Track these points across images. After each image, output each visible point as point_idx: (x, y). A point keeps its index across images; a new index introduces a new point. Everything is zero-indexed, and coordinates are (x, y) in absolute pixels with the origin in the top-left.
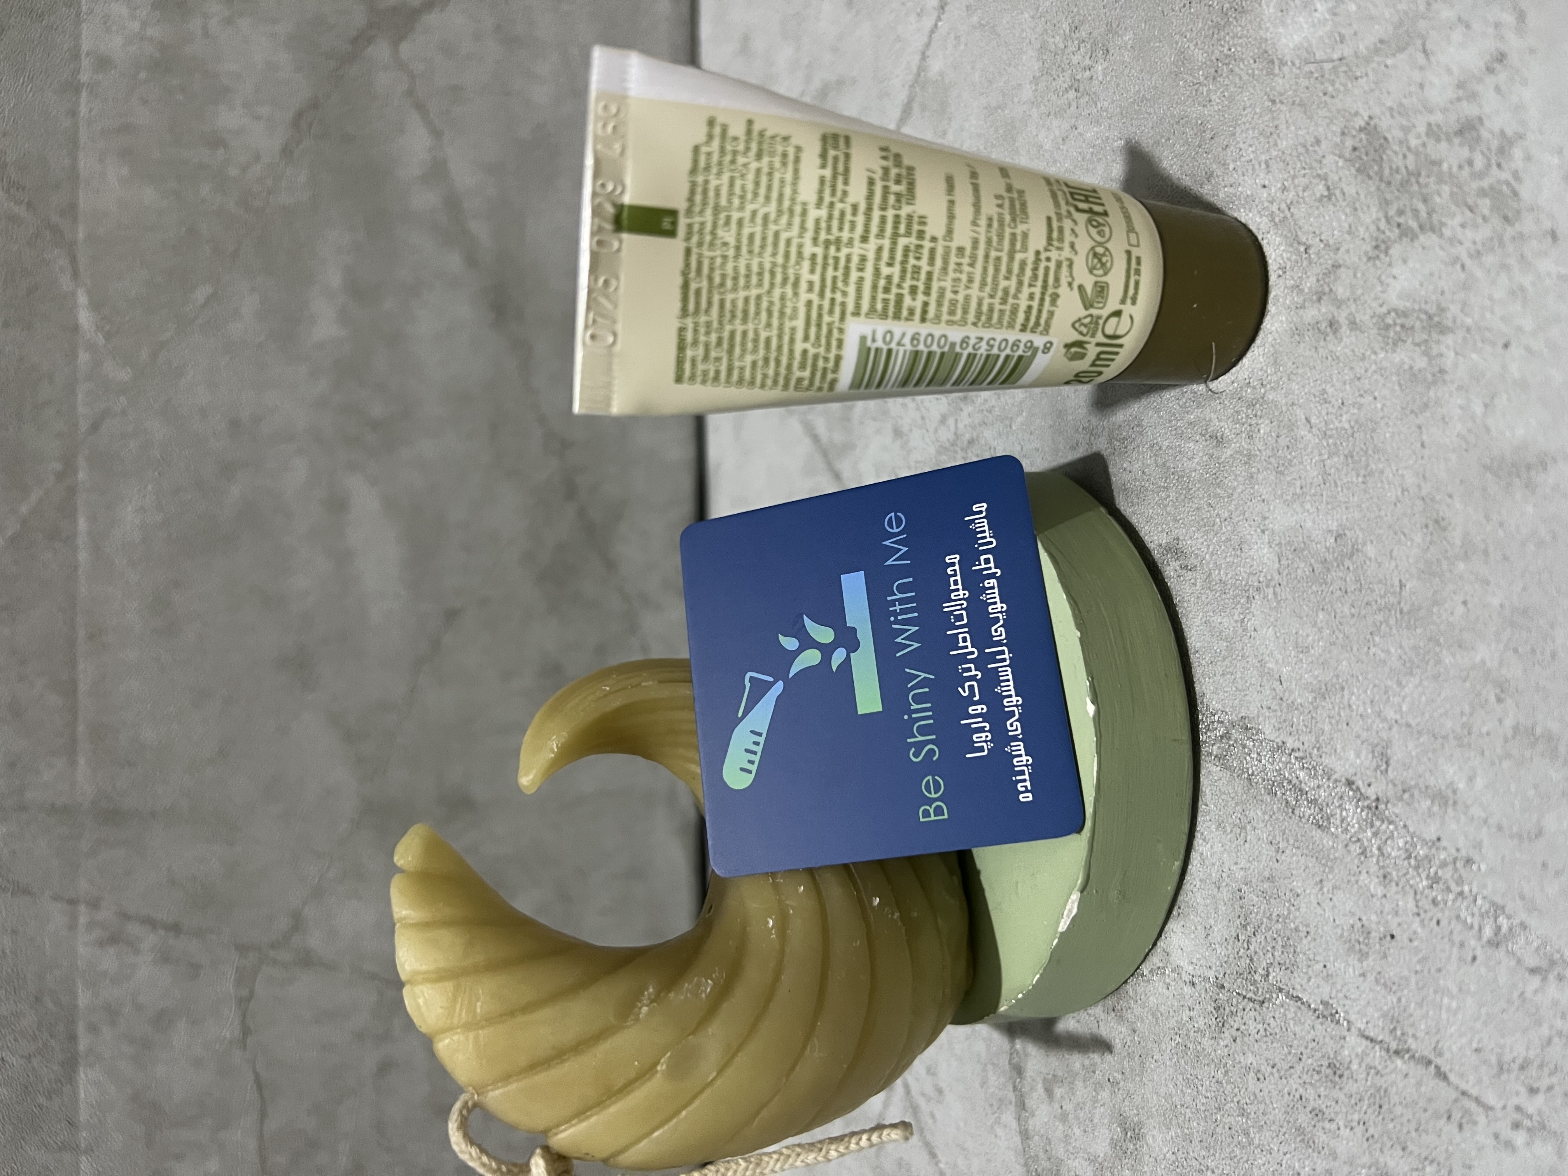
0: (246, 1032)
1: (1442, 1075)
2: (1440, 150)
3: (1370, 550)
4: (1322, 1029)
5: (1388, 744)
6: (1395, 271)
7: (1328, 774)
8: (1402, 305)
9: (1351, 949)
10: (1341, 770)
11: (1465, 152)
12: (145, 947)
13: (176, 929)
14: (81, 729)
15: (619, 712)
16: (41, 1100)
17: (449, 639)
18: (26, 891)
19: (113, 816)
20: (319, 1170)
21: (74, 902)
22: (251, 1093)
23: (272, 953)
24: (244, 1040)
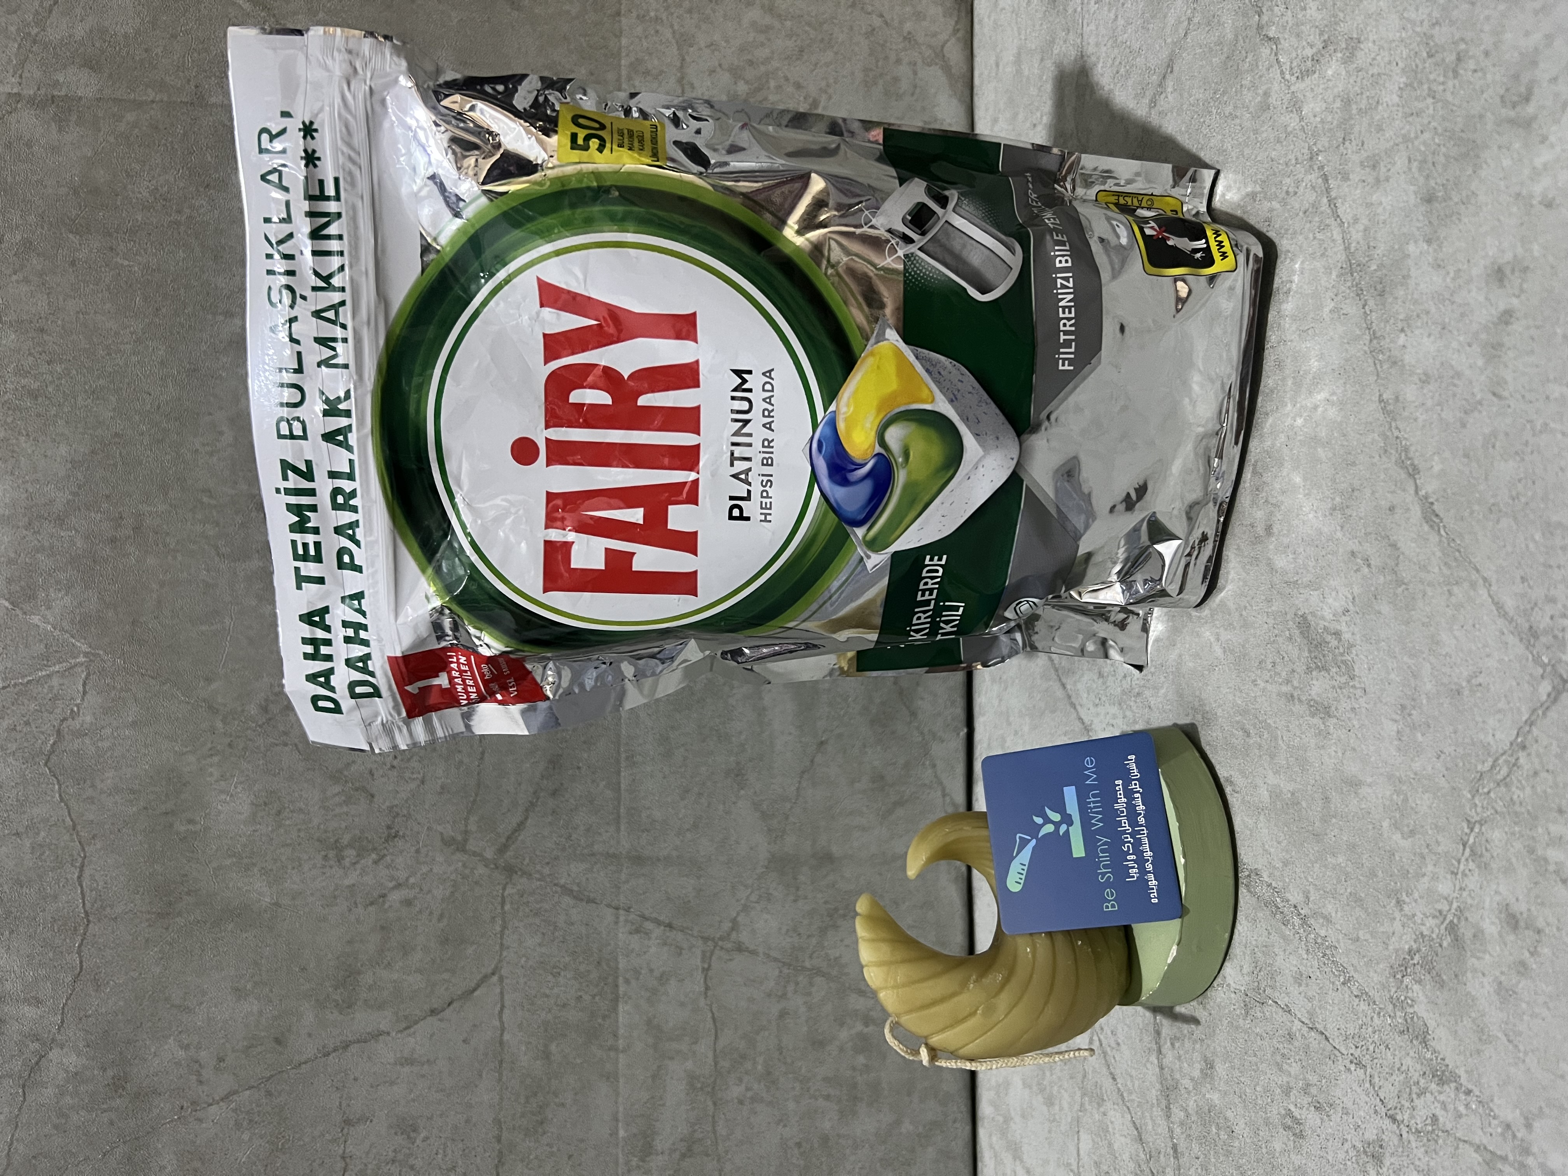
0: (707, 988)
1: (1327, 1039)
2: (1329, 638)
3: (1304, 804)
4: (1286, 1017)
5: (1309, 892)
6: (1314, 682)
7: (1288, 901)
8: (1316, 698)
9: (1295, 982)
10: (1293, 901)
11: (1336, 643)
12: (654, 936)
13: (670, 926)
14: (622, 810)
15: (953, 842)
16: (600, 1021)
17: (819, 759)
18: (593, 901)
19: (638, 860)
20: (747, 1073)
21: (617, 909)
22: (710, 1024)
23: (720, 943)
24: (706, 994)
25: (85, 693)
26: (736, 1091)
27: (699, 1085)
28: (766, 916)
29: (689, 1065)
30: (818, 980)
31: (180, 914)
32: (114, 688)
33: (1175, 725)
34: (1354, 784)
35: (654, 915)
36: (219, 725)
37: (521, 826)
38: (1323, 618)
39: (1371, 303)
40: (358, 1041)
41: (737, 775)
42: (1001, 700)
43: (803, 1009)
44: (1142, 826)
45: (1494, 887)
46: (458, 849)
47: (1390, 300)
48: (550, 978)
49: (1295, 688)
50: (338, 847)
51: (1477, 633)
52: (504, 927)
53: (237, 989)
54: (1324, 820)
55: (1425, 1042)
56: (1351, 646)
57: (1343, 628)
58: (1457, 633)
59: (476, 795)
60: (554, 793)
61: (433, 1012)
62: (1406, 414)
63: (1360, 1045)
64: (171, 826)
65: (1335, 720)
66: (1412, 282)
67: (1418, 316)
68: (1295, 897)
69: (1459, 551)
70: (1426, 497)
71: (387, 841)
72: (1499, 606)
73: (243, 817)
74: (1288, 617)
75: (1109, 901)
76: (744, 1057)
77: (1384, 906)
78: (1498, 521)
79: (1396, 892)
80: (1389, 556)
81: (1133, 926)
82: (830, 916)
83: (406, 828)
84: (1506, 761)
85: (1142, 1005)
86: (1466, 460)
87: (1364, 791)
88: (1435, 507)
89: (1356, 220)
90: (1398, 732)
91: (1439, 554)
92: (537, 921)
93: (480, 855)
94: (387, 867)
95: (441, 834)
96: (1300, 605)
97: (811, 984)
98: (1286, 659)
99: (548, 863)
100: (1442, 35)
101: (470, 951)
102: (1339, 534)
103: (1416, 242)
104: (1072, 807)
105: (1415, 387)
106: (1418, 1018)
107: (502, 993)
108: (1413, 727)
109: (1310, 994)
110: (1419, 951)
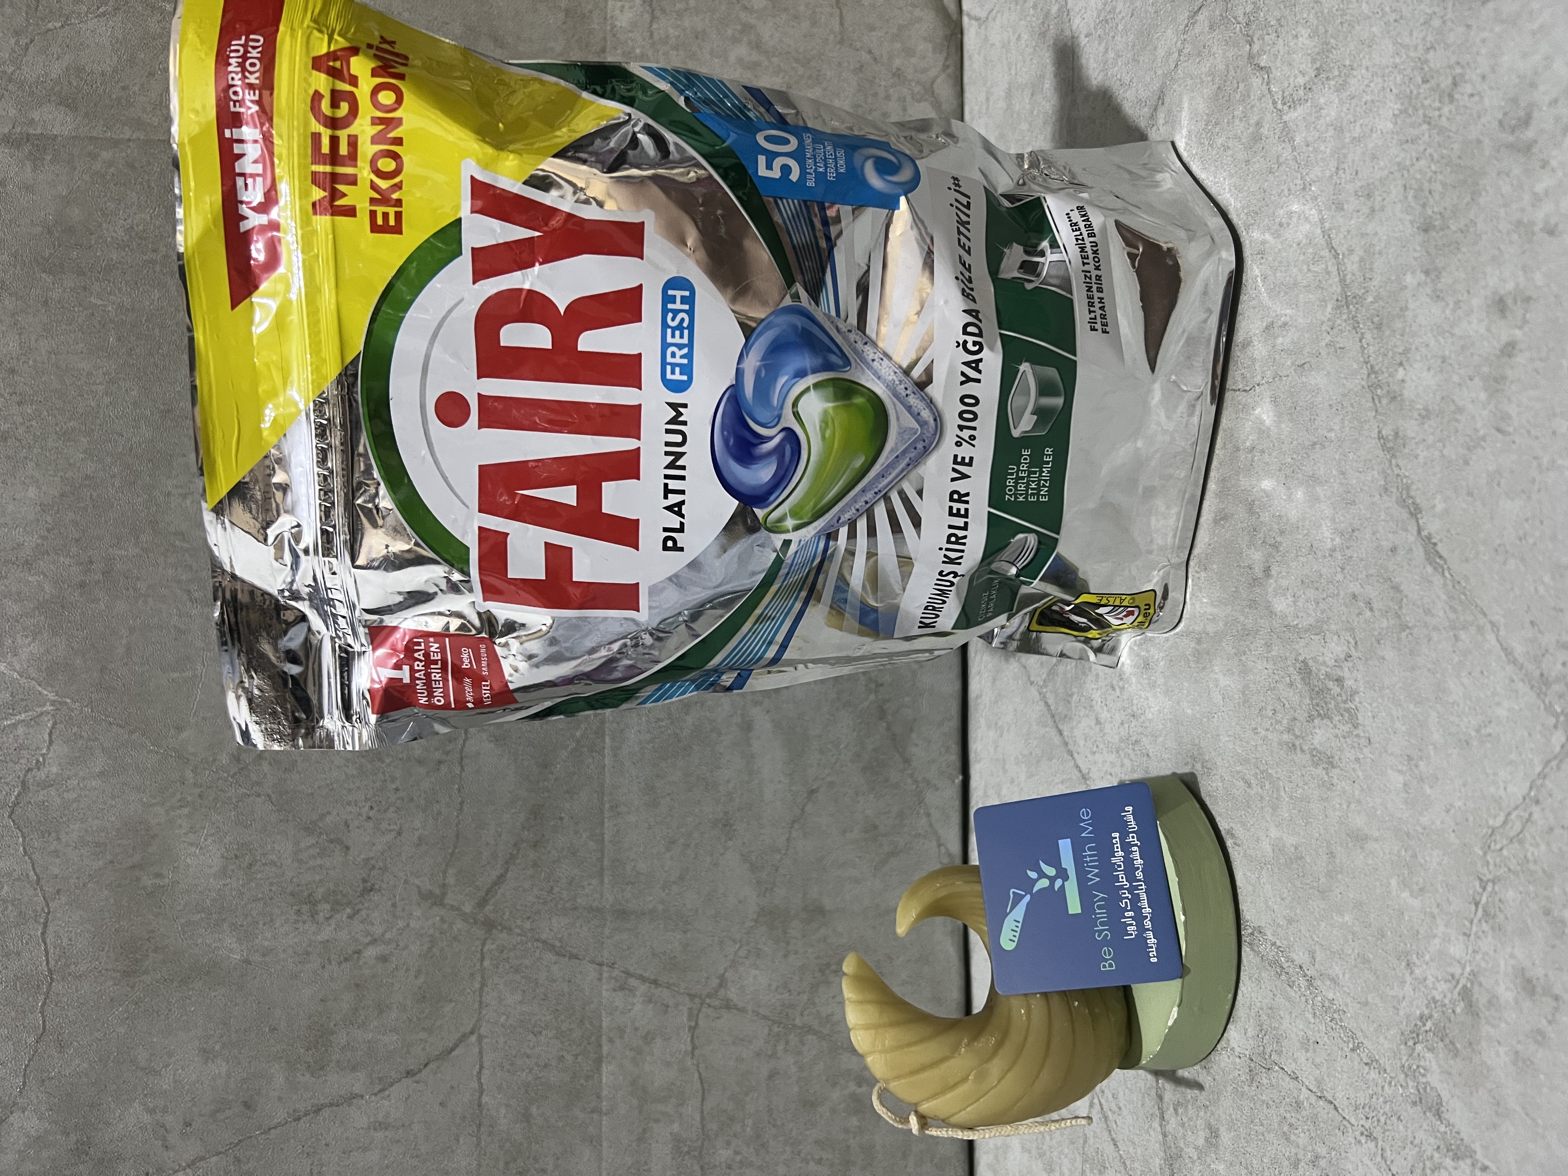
0: (694, 1048)
1: (1336, 1108)
5: (1315, 952)
7: (1293, 961)
8: (1318, 747)
9: (1302, 1047)
10: (1298, 961)
11: (1338, 689)
12: (638, 993)
13: (655, 982)
14: (606, 862)
15: (943, 898)
16: (582, 1081)
17: (809, 808)
18: (576, 957)
19: (622, 914)
20: (735, 1136)
21: (601, 965)
22: (697, 1085)
23: (708, 1001)
24: (692, 1052)
25: (51, 742)
26: (724, 1154)
27: (686, 1149)
28: (754, 972)
29: (676, 1127)
30: (810, 1037)
31: (146, 972)
32: (81, 737)
33: (1174, 774)
34: (1359, 838)
35: (639, 972)
36: (189, 775)
37: (501, 879)
38: (1324, 663)
39: (1368, 336)
40: (331, 1105)
41: (725, 826)
42: (996, 747)
43: (794, 1069)
44: (1140, 880)
45: (1509, 950)
46: (436, 904)
47: (1387, 333)
48: (532, 1035)
49: (1297, 737)
50: (311, 902)
51: (1486, 681)
52: (483, 985)
53: (205, 1051)
54: (1330, 875)
55: (1438, 1115)
56: (1354, 693)
57: (1346, 674)
58: (1465, 681)
59: (455, 847)
60: (535, 845)
61: (409, 1073)
62: (1407, 451)
63: (1370, 1116)
64: (138, 879)
65: (1337, 771)
66: (1409, 314)
67: (1417, 349)
68: (1300, 956)
69: (1465, 595)
70: (1429, 537)
71: (362, 895)
72: (1508, 652)
73: (213, 870)
74: (1289, 662)
75: (1106, 961)
76: (732, 1119)
77: (1394, 969)
78: (1505, 563)
79: (1407, 953)
80: (1392, 599)
81: (1133, 986)
82: (822, 971)
83: (382, 881)
84: (1519, 817)
85: (1142, 1068)
86: (1470, 499)
87: (1371, 845)
88: (1439, 548)
89: (1351, 251)
90: (1405, 785)
91: (1444, 597)
92: (518, 977)
93: (458, 909)
94: (362, 922)
95: (418, 887)
96: (1301, 651)
97: (802, 1042)
98: (1287, 706)
99: (529, 918)
100: (1436, 60)
101: (448, 1008)
102: (1339, 577)
103: (1413, 273)
104: (1068, 861)
105: (1414, 422)
106: (1432, 1088)
107: (480, 1053)
108: (1421, 779)
109: (1318, 1060)
110: (1431, 1017)
